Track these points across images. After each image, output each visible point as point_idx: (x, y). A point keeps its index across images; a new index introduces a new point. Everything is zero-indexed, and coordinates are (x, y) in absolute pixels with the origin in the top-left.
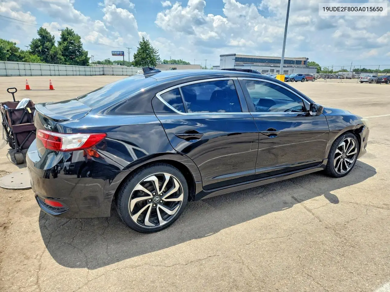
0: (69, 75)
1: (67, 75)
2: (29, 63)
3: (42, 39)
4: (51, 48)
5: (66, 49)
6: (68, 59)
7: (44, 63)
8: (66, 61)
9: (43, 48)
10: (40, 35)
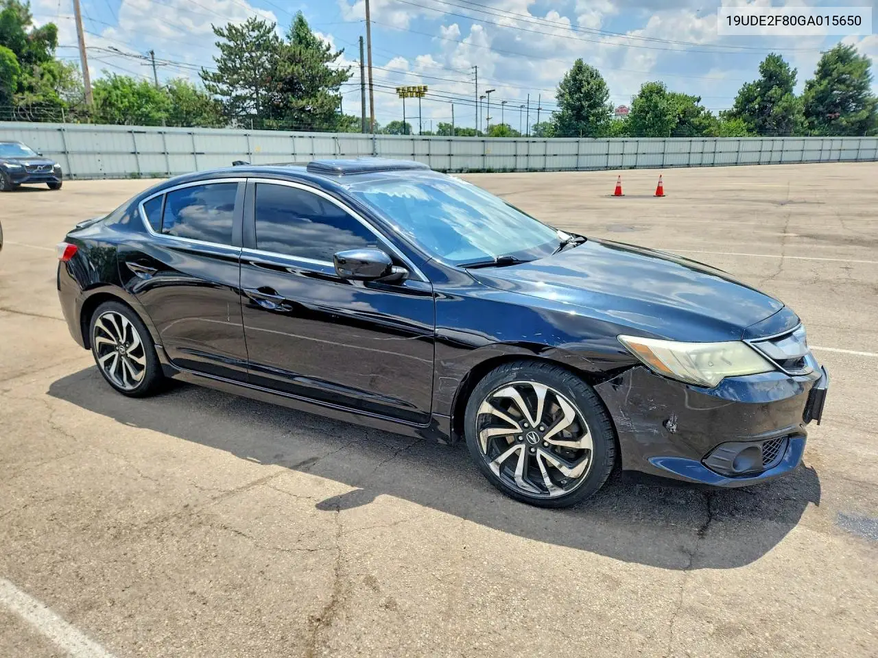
0: (807, 162)
1: (801, 162)
2: (715, 138)
3: (765, 81)
4: (780, 99)
5: (822, 98)
6: (820, 123)
7: (753, 135)
8: (812, 126)
9: (763, 101)
10: (764, 71)
